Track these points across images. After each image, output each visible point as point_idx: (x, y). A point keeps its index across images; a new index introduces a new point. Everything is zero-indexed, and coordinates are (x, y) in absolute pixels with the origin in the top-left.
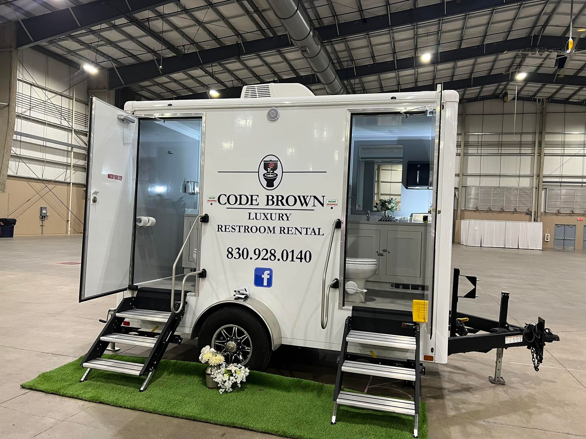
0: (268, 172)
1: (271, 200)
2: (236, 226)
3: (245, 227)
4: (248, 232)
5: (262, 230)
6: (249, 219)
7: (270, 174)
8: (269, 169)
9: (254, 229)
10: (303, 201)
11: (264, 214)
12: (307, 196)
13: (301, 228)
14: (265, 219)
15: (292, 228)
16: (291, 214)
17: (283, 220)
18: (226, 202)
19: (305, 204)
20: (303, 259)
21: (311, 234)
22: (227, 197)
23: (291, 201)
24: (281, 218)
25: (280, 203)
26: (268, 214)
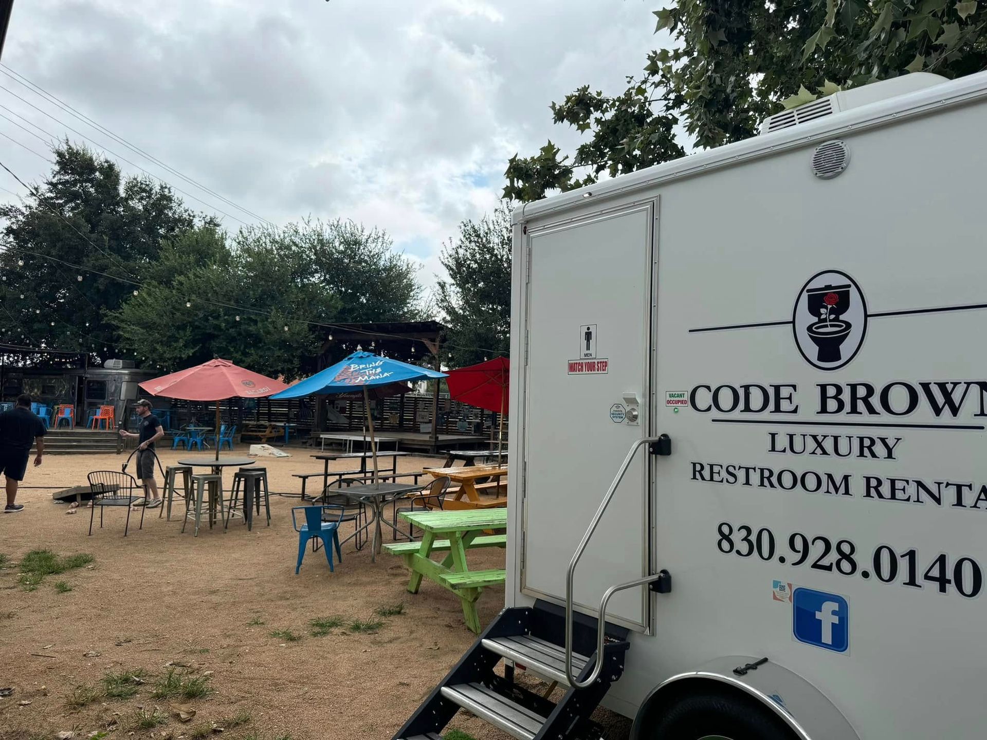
0: (820, 321)
1: (835, 397)
2: (737, 468)
3: (762, 470)
4: (772, 485)
5: (811, 482)
6: (773, 449)
7: (828, 323)
8: (823, 311)
9: (787, 480)
10: (940, 399)
11: (815, 437)
12: (955, 384)
13: (939, 484)
14: (819, 451)
15: (907, 482)
16: (898, 439)
17: (873, 455)
18: (711, 406)
19: (947, 410)
20: (949, 582)
21: (975, 506)
22: (713, 390)
23: (899, 398)
24: (866, 451)
25: (861, 406)
26: (825, 437)
